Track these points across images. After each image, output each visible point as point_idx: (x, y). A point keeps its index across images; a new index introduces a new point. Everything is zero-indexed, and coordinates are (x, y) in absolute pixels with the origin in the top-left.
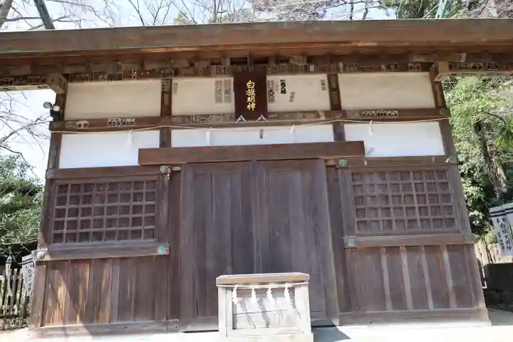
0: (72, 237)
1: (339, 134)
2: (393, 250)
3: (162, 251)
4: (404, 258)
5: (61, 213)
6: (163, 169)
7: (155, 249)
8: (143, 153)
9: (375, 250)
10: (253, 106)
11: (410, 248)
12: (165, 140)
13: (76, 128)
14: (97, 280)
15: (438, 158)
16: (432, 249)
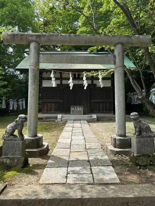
0: (47, 99)
1: (92, 82)
2: (99, 103)
3: (61, 101)
4: (101, 104)
5: (44, 94)
6: (61, 88)
7: (60, 101)
8: (58, 85)
9: (96, 103)
10: (77, 77)
11: (102, 103)
12: (61, 82)
13: (44, 79)
14: (51, 106)
15: (110, 87)
16: (106, 103)
